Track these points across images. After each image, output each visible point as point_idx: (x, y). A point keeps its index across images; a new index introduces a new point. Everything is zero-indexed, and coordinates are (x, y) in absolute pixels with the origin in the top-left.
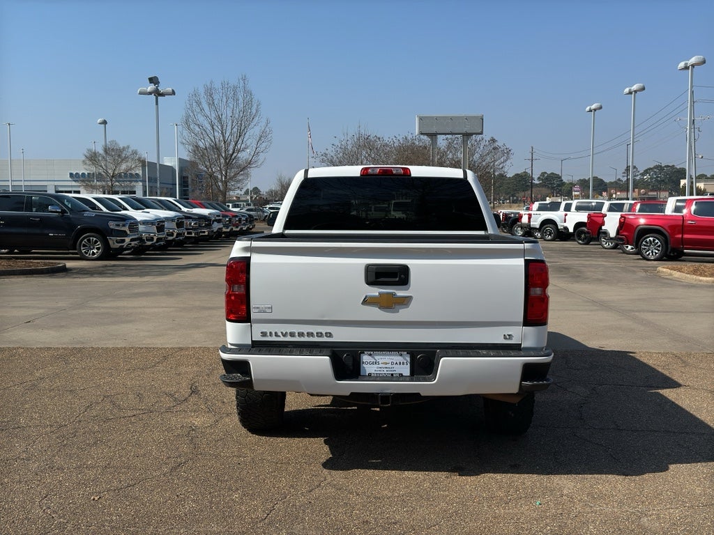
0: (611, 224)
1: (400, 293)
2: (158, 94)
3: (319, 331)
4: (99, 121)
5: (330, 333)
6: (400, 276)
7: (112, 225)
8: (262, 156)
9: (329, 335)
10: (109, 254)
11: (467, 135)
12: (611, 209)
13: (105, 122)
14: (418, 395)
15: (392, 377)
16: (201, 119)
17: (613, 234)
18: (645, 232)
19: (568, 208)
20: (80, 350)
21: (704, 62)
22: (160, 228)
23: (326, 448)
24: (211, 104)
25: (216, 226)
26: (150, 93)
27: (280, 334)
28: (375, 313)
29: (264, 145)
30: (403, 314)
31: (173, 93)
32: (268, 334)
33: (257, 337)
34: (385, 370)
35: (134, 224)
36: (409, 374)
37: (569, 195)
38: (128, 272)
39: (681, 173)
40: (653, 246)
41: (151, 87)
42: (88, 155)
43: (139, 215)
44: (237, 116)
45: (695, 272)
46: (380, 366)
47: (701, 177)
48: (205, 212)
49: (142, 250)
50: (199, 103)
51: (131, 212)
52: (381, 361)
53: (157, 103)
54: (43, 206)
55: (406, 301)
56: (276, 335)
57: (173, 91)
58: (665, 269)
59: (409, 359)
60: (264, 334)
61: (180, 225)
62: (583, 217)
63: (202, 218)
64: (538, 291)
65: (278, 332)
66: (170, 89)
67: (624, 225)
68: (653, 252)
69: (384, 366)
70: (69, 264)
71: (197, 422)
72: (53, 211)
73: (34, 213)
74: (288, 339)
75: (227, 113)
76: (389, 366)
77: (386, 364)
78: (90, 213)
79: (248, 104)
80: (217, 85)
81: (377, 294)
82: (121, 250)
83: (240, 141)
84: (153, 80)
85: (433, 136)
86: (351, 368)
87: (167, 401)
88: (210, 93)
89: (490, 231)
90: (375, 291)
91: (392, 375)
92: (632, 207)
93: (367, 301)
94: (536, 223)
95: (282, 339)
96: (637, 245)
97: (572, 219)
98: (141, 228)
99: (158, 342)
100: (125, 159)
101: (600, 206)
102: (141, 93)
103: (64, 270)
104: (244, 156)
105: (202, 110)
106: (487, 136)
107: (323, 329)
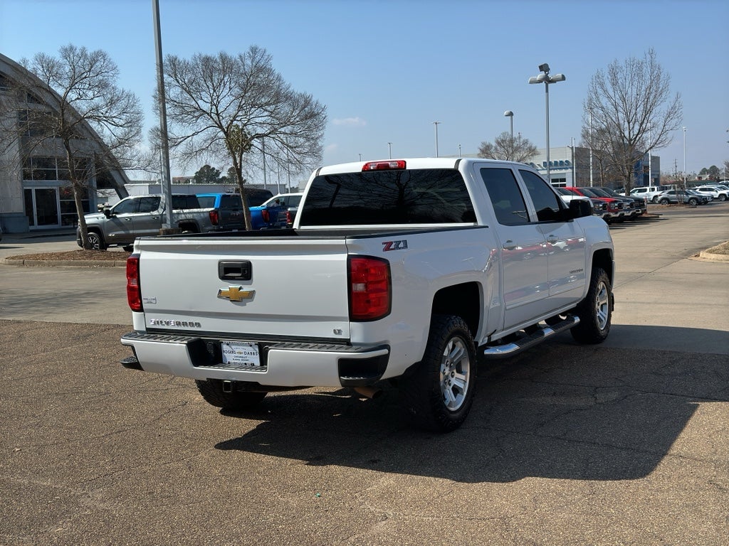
1: (246, 288)
2: (548, 81)
3: (191, 321)
4: (505, 113)
5: (199, 323)
6: (244, 272)
8: (670, 134)
9: (198, 325)
13: (511, 114)
14: (257, 384)
15: (245, 366)
16: (604, 101)
24: (615, 84)
26: (540, 81)
27: (164, 323)
29: (674, 121)
30: (249, 308)
31: (563, 78)
32: (157, 323)
34: (241, 359)
36: (259, 364)
41: (541, 75)
42: (481, 148)
44: (643, 93)
46: (237, 355)
50: (602, 85)
52: (236, 351)
53: (547, 91)
55: (251, 295)
56: (162, 323)
57: (563, 76)
59: (257, 350)
60: (154, 322)
64: (360, 287)
65: (163, 321)
66: (559, 75)
69: (240, 355)
75: (632, 92)
76: (243, 355)
77: (241, 353)
79: (656, 79)
80: (621, 63)
81: (228, 290)
83: (645, 121)
84: (544, 68)
86: (213, 356)
88: (614, 72)
89: (480, 223)
90: (227, 286)
91: (246, 364)
93: (221, 295)
95: (166, 327)
100: (517, 149)
102: (531, 82)
105: (605, 91)
107: (194, 320)
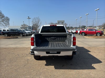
0: (79, 32)
2: (29, 18)
7: (23, 33)
10: (23, 36)
11: (63, 23)
12: (78, 30)
16: (34, 21)
17: (79, 33)
18: (82, 33)
19: (74, 30)
20: (17, 48)
21: (88, 14)
22: (29, 33)
23: (46, 62)
24: (35, 19)
25: (35, 33)
35: (26, 33)
37: (74, 29)
38: (25, 38)
39: (85, 26)
40: (83, 34)
41: (28, 18)
42: (22, 25)
43: (26, 32)
45: (89, 37)
47: (87, 27)
48: (34, 31)
49: (27, 35)
51: (26, 31)
54: (16, 31)
58: (85, 37)
61: (31, 33)
62: (75, 31)
63: (34, 32)
64: (74, 41)
67: (80, 32)
68: (84, 35)
70: (18, 37)
71: (29, 58)
72: (17, 31)
73: (15, 31)
78: (21, 31)
79: (39, 20)
82: (25, 35)
83: (38, 23)
85: (59, 23)
87: (26, 55)
88: (35, 18)
89: (67, 33)
92: (81, 30)
94: (70, 32)
96: (82, 34)
97: (74, 31)
98: (27, 33)
99: (26, 47)
100: (26, 26)
101: (77, 30)
103: (18, 38)
104: (39, 25)
106: (65, 23)
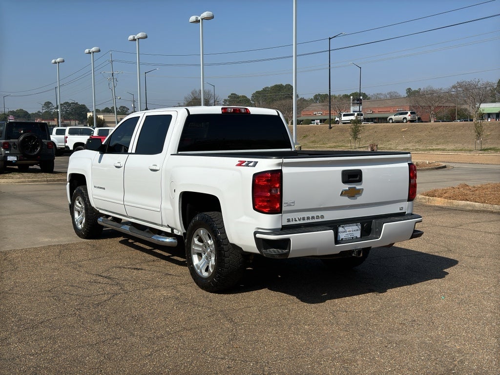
1: (358, 187)
3: (317, 215)
5: (323, 216)
9: (322, 217)
15: (352, 240)
21: (146, 37)
27: (297, 219)
28: (347, 201)
30: (359, 200)
32: (291, 220)
33: (285, 223)
34: (349, 235)
36: (359, 237)
46: (348, 233)
52: (348, 230)
55: (360, 192)
56: (296, 220)
59: (360, 227)
60: (289, 220)
65: (297, 218)
69: (349, 233)
74: (302, 222)
76: (351, 232)
81: (348, 189)
90: (346, 187)
91: (353, 238)
93: (344, 193)
95: (298, 222)
107: (319, 214)
